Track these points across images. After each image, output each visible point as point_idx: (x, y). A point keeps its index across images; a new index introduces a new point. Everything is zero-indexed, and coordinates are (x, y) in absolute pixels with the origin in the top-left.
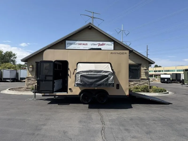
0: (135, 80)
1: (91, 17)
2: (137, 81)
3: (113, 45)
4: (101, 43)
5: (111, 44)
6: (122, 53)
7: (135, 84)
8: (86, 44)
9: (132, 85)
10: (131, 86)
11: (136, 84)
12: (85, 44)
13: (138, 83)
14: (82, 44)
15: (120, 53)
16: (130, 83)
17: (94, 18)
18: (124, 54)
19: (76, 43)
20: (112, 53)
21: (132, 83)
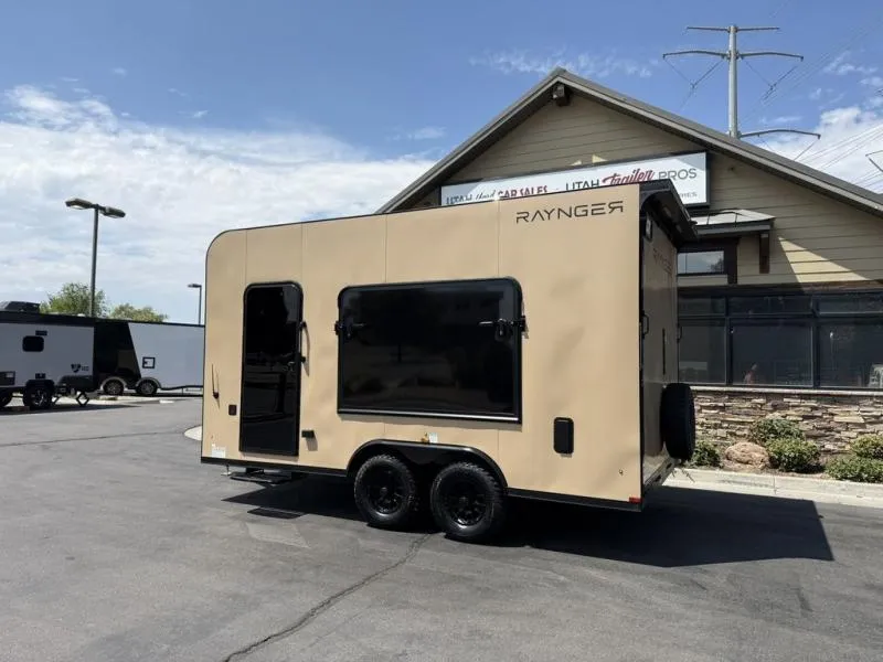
0: (871, 397)
1: (723, 56)
3: (702, 174)
4: (625, 170)
5: (688, 166)
6: (590, 209)
7: (871, 423)
8: (543, 191)
9: (848, 426)
10: (845, 434)
11: (877, 420)
15: (579, 212)
16: (832, 414)
17: (742, 56)
18: (607, 210)
20: (524, 216)
21: (852, 415)
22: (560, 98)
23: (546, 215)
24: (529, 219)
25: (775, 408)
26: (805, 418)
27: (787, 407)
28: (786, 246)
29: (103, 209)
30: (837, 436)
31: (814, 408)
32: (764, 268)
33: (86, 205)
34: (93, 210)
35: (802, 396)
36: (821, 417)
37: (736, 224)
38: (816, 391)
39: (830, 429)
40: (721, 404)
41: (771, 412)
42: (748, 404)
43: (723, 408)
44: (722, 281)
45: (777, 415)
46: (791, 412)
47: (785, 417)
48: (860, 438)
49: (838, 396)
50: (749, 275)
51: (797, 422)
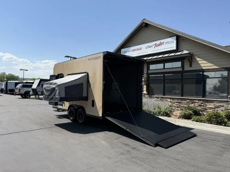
0: (216, 100)
2: (220, 102)
3: (175, 41)
4: (158, 42)
5: (172, 40)
7: (216, 108)
8: (141, 49)
9: (210, 108)
10: (209, 110)
11: (218, 107)
12: (139, 49)
13: (223, 106)
14: (136, 50)
15: (96, 58)
16: (206, 105)
18: (99, 58)
19: (130, 50)
21: (211, 105)
22: (144, 26)
23: (92, 59)
24: (90, 60)
25: (192, 103)
26: (199, 106)
27: (195, 103)
28: (198, 59)
29: (72, 57)
30: (207, 111)
31: (201, 103)
32: (191, 66)
33: (68, 57)
34: (70, 58)
35: (199, 100)
36: (203, 106)
37: (181, 55)
38: (202, 99)
39: (206, 109)
40: (179, 101)
41: (191, 104)
42: (185, 102)
43: (180, 103)
44: (181, 69)
45: (193, 105)
46: (196, 104)
48: (214, 111)
49: (208, 100)
50: (187, 68)
51: (197, 107)
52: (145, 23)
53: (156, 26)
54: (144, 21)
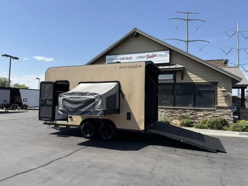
0: (206, 109)
1: (185, 20)
2: (209, 110)
3: (168, 55)
4: (151, 54)
5: (165, 54)
6: (135, 66)
7: (206, 116)
8: (131, 58)
9: (200, 116)
10: (200, 118)
11: (207, 115)
12: (129, 58)
13: (211, 114)
14: (125, 59)
15: (133, 67)
16: (197, 114)
17: (190, 20)
18: (138, 67)
19: (118, 58)
20: (121, 67)
21: (201, 114)
22: (135, 35)
23: (126, 67)
24: (122, 68)
25: (184, 112)
26: (191, 114)
27: (187, 112)
28: (189, 73)
29: (13, 57)
30: (198, 119)
31: (193, 112)
32: (182, 78)
33: (7, 56)
35: (190, 109)
36: (194, 114)
37: (176, 68)
38: (193, 108)
39: (197, 117)
40: (172, 111)
41: (184, 113)
42: (178, 111)
43: (172, 112)
44: (173, 82)
45: (185, 114)
46: (188, 113)
47: (186, 114)
48: (203, 119)
49: (199, 109)
50: (179, 80)
51: (189, 115)
52: (137, 33)
53: (150, 38)
54: (136, 31)
